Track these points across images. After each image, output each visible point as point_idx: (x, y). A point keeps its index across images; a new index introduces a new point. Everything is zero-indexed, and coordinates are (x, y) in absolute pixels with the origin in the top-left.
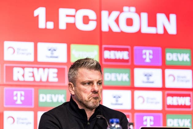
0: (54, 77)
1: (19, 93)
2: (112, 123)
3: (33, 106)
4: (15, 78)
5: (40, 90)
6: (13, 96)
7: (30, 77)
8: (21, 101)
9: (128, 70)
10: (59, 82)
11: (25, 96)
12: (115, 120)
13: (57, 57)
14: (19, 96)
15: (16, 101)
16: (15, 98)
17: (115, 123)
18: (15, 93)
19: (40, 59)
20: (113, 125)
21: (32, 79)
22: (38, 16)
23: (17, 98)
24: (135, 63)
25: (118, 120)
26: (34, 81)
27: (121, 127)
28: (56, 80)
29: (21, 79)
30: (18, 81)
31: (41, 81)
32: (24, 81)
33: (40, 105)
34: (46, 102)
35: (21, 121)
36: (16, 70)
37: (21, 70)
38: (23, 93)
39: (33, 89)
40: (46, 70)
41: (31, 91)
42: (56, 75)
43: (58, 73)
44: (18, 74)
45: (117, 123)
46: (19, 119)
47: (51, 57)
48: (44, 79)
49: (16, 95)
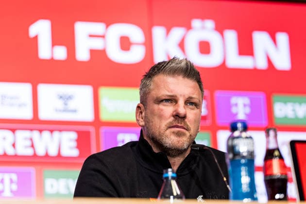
0: (71, 148)
7: (26, 147)
8: (12, 191)
9: (207, 134)
10: (80, 156)
11: (18, 184)
13: (75, 111)
14: (7, 183)
15: (3, 191)
22: (36, 38)
23: (4, 187)
26: (35, 155)
28: (75, 153)
30: (5, 155)
34: (58, 194)
38: (14, 177)
40: (56, 134)
41: (29, 174)
43: (78, 141)
47: (64, 111)
49: (2, 181)
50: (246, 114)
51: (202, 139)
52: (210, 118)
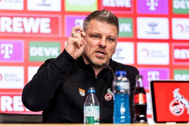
0: (46, 28)
1: (7, 46)
2: (118, 75)
3: (22, 61)
4: (2, 29)
8: (10, 55)
9: (130, 20)
11: (13, 50)
12: (121, 73)
13: (49, 5)
15: (4, 55)
16: (2, 52)
17: (121, 76)
18: (2, 46)
19: (30, 7)
20: (119, 78)
21: (21, 30)
23: (5, 52)
24: (138, 12)
25: (125, 73)
26: (24, 32)
27: (128, 80)
28: (49, 31)
29: (9, 30)
30: (6, 32)
31: (31, 32)
32: (12, 33)
34: (37, 56)
35: (9, 78)
36: (3, 20)
38: (11, 46)
39: (22, 42)
41: (21, 44)
42: (48, 25)
43: (50, 23)
44: (5, 24)
45: (124, 76)
46: (7, 76)
47: (43, 5)
48: (35, 30)
49: (4, 48)
50: (155, 7)
51: (127, 23)
52: (133, 9)
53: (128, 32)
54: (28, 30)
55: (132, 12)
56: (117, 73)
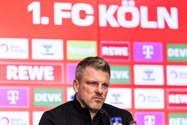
0: (50, 76)
1: (13, 93)
3: (28, 106)
4: (9, 77)
5: (36, 89)
6: (7, 96)
7: (24, 75)
8: (16, 101)
9: (128, 67)
10: (55, 80)
12: (117, 119)
13: (53, 54)
14: (13, 96)
15: (10, 101)
16: (9, 98)
17: (117, 122)
18: (9, 92)
21: (26, 78)
22: (32, 12)
23: (11, 98)
24: (135, 60)
26: (29, 80)
28: (52, 78)
29: (15, 78)
30: (12, 80)
31: (36, 80)
32: (19, 80)
33: (36, 105)
34: (42, 102)
35: (15, 122)
36: (9, 68)
37: (14, 68)
38: (17, 92)
39: (27, 88)
40: (42, 68)
41: (26, 90)
42: (52, 73)
43: (54, 71)
44: (11, 72)
45: (119, 122)
46: (14, 120)
47: (46, 54)
48: (40, 78)
49: (10, 95)
50: (151, 55)
51: (125, 70)
52: (130, 57)
53: (125, 79)
54: (33, 78)
55: (129, 60)
56: (112, 119)
